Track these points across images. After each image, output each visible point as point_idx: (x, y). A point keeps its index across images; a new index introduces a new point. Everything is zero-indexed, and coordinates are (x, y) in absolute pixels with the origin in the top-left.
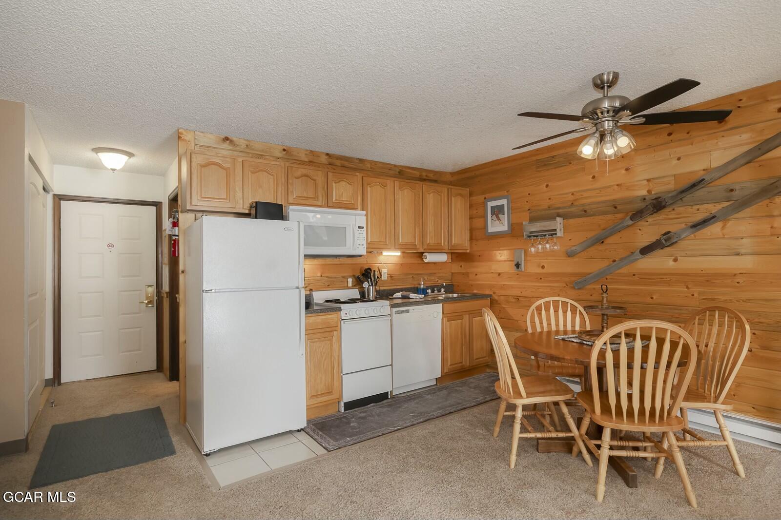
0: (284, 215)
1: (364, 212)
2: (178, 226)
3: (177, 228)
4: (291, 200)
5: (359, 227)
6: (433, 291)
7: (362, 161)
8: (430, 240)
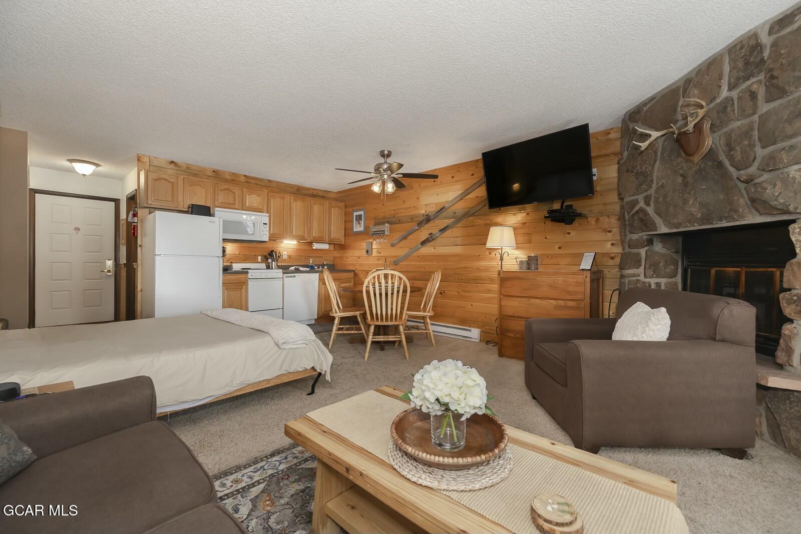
0: (211, 213)
1: (268, 215)
2: (137, 217)
3: (136, 218)
4: (217, 204)
5: (264, 224)
6: (319, 268)
7: (270, 181)
8: (315, 234)
